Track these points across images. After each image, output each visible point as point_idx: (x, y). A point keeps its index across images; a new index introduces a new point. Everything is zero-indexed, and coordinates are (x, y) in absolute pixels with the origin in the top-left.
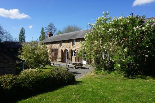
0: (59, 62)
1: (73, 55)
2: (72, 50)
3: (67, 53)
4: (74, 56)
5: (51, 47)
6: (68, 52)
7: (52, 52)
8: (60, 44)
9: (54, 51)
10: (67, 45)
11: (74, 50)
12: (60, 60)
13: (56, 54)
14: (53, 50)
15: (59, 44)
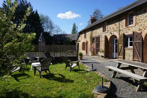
0: (102, 57)
1: (127, 46)
2: (126, 34)
3: (116, 42)
4: (129, 47)
5: (92, 34)
6: (116, 40)
7: (93, 42)
8: (103, 28)
9: (95, 40)
10: (115, 27)
11: (131, 33)
12: (103, 54)
13: (98, 45)
14: (93, 39)
15: (101, 29)
